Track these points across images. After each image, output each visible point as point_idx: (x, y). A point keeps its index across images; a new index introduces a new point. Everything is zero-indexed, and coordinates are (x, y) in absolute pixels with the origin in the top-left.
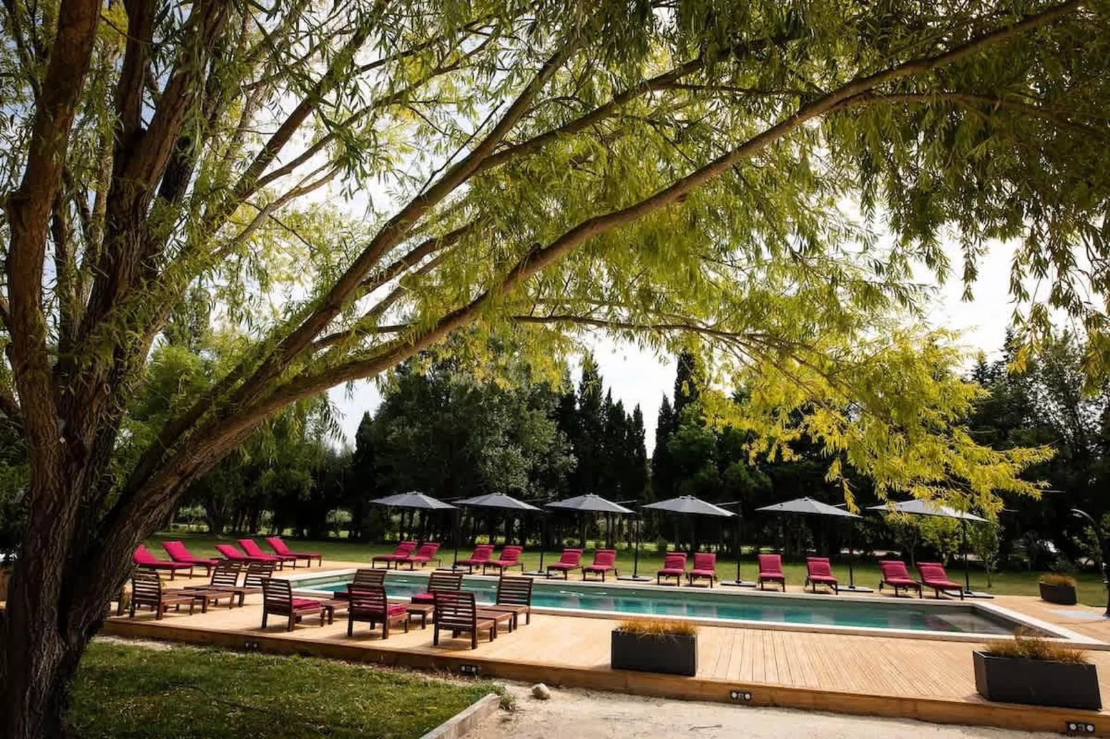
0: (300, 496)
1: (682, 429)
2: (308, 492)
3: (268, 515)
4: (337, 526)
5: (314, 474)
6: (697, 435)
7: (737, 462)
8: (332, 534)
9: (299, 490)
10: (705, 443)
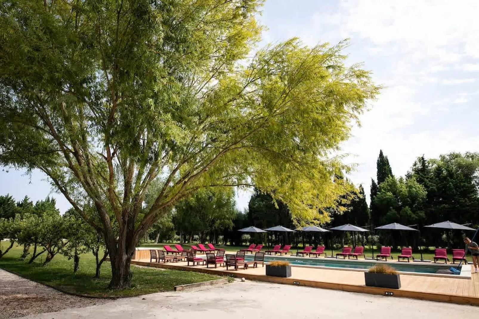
0: (229, 230)
1: (378, 194)
2: (231, 228)
3: (221, 237)
4: (245, 241)
5: (234, 221)
6: (385, 196)
7: (405, 207)
8: (244, 244)
9: (229, 228)
10: (389, 200)
